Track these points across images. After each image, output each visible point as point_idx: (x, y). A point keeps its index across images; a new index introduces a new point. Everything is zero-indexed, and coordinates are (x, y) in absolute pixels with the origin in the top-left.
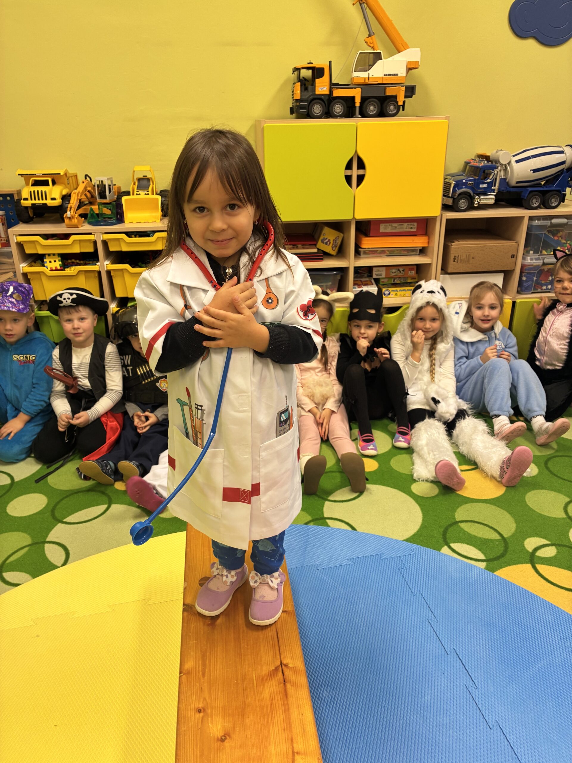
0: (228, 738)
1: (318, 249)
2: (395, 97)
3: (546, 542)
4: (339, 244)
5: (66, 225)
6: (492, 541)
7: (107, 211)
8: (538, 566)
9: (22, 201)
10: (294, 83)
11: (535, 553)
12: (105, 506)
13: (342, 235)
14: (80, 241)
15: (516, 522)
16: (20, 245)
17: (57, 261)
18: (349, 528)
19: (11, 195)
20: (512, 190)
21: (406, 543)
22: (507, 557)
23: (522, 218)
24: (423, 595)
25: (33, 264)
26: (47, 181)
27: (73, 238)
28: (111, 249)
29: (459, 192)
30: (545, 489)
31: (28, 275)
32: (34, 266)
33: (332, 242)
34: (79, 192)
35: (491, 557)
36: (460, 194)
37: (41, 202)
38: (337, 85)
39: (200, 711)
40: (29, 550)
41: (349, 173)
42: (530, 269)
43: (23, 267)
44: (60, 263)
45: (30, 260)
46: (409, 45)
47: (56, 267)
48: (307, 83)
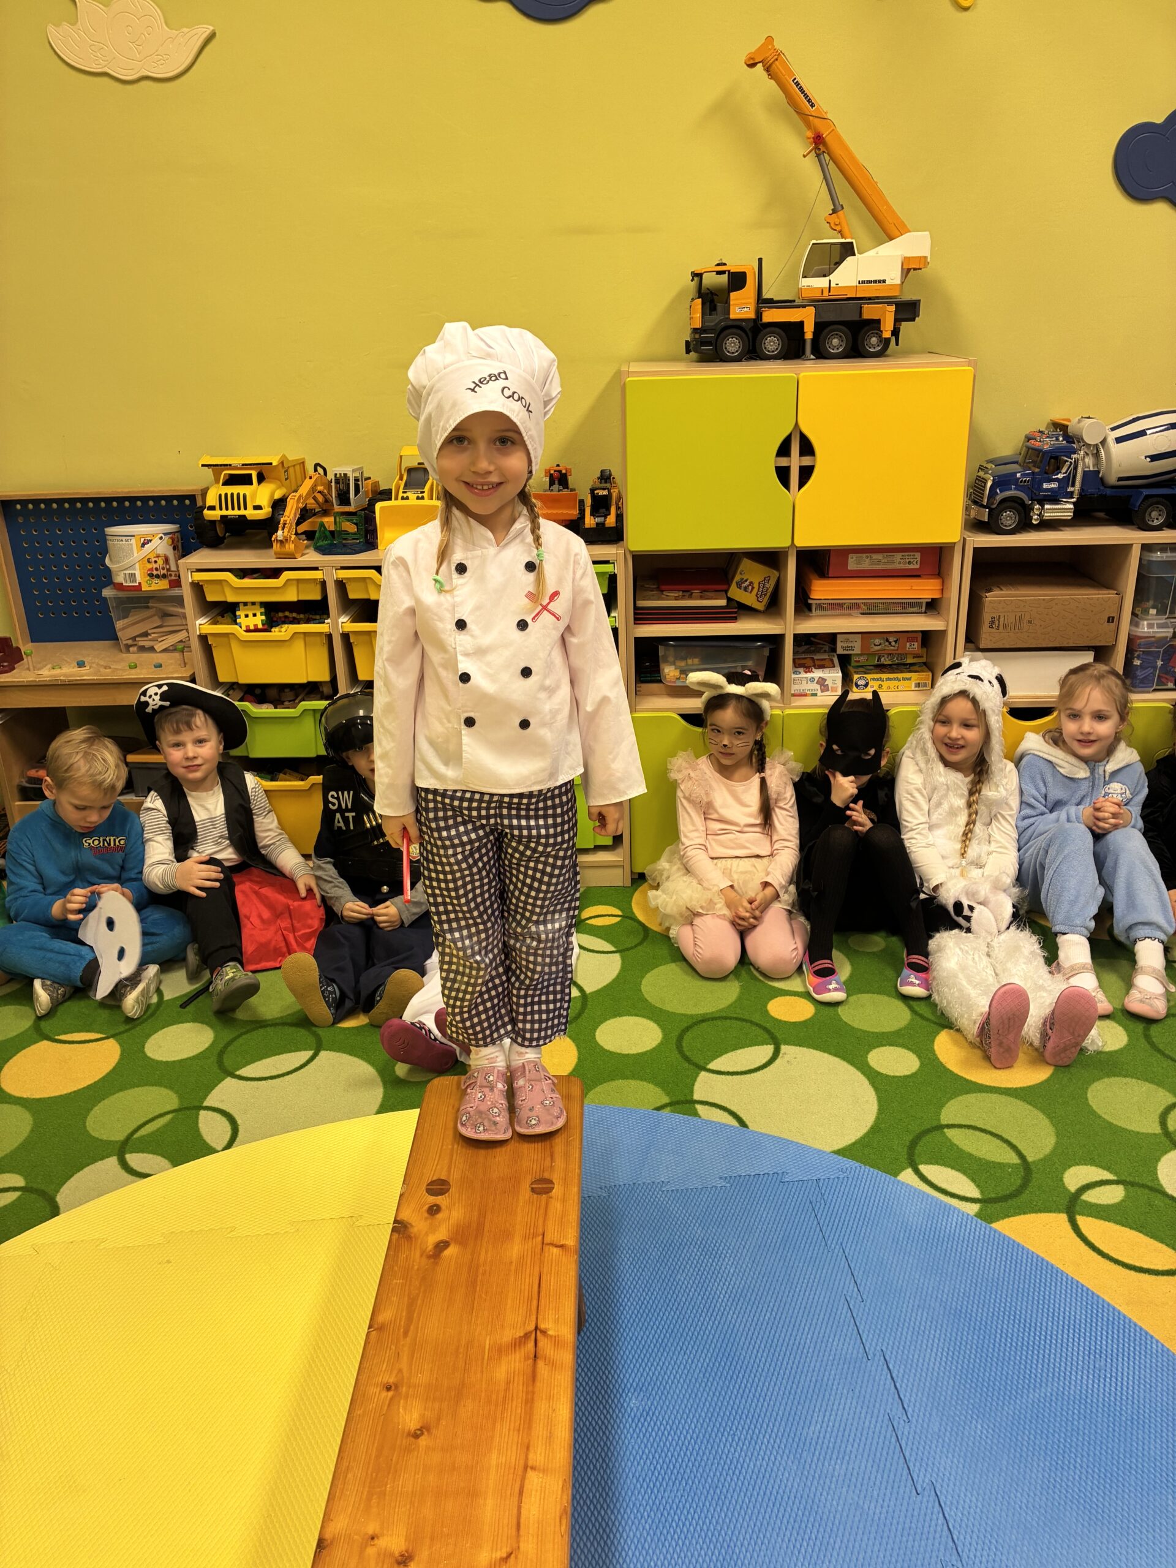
0: (426, 1433)
1: (729, 600)
2: (878, 321)
3: (1107, 1176)
4: (770, 590)
5: (276, 554)
6: (1001, 1166)
7: (350, 527)
8: (1081, 1220)
9: (206, 512)
10: (693, 300)
11: (1081, 1195)
12: (310, 1053)
13: (776, 573)
14: (298, 581)
15: (1058, 1135)
16: (198, 588)
17: (258, 614)
18: (734, 1123)
19: (192, 498)
20: (1109, 492)
21: (836, 1156)
22: (1025, 1196)
23: (1128, 547)
24: (847, 1251)
25: (219, 618)
26: (250, 475)
27: (286, 575)
28: (352, 596)
29: (1001, 496)
30: (1132, 1077)
31: (209, 637)
32: (221, 624)
33: (756, 586)
34: (300, 497)
35: (993, 1195)
36: (1003, 501)
37: (236, 512)
38: (771, 303)
39: (389, 1389)
40: (172, 1120)
41: (783, 462)
42: (1150, 645)
43: (202, 625)
44: (263, 617)
45: (216, 611)
46: (909, 226)
47: (255, 626)
48: (715, 297)
